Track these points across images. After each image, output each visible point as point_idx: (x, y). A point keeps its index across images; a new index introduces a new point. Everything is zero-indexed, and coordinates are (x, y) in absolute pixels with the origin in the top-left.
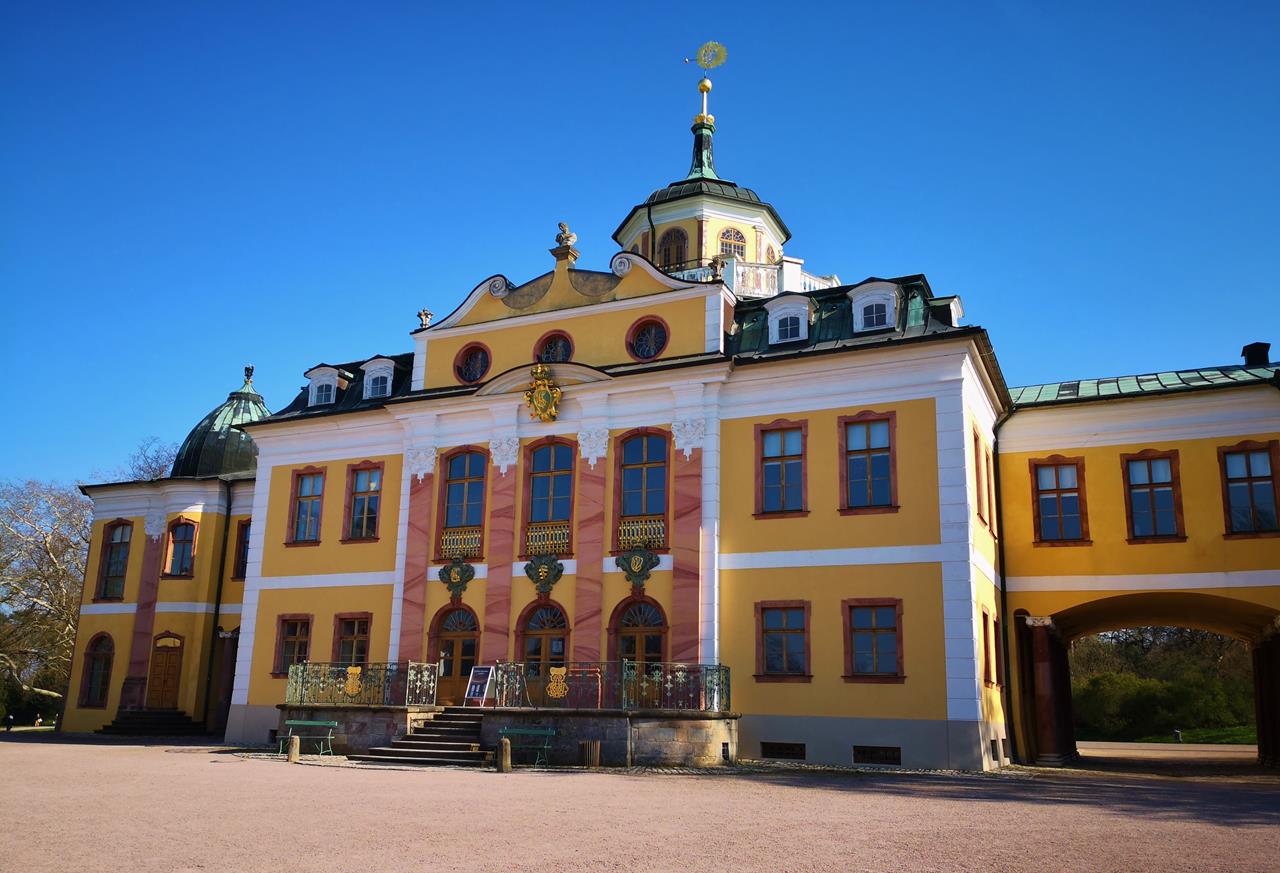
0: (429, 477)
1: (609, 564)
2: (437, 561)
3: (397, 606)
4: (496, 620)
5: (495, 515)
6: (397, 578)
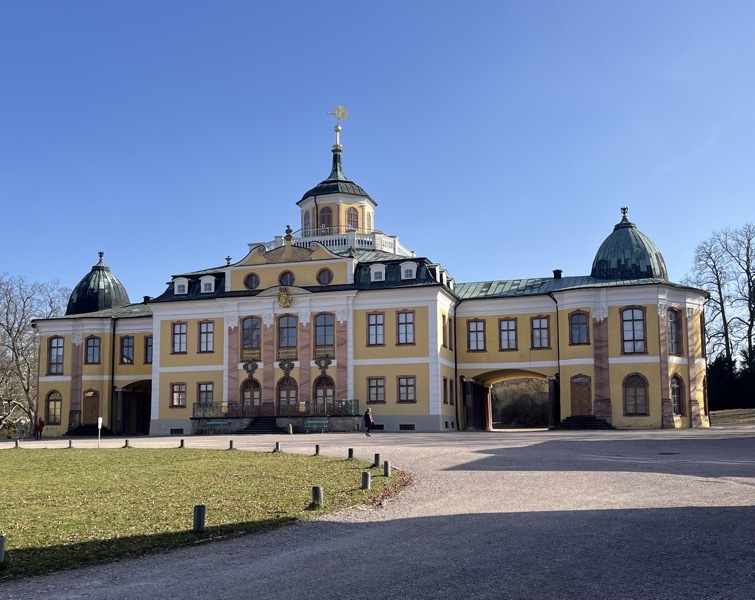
0: (236, 328)
1: (313, 363)
2: (242, 362)
3: (226, 379)
4: (268, 384)
5: (265, 344)
6: (225, 367)
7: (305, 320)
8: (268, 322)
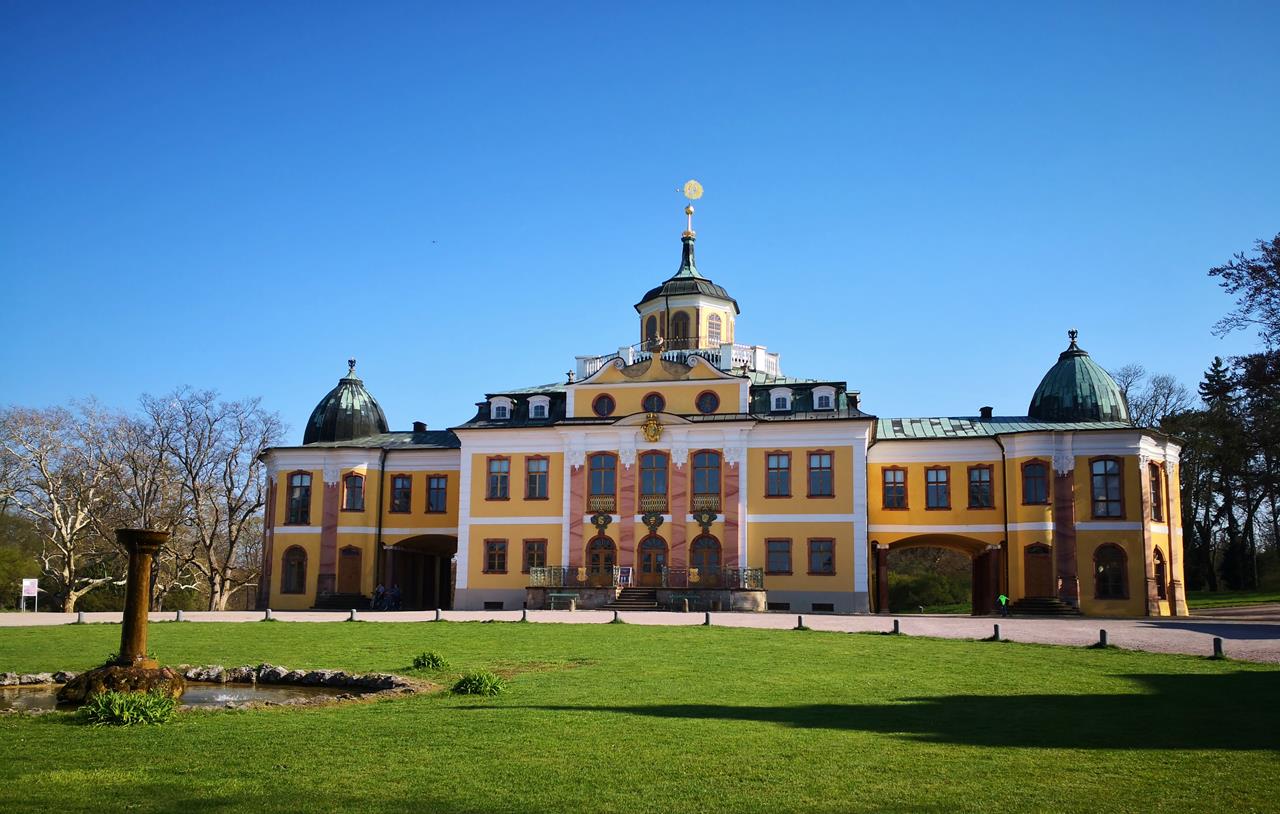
0: (581, 467)
1: (690, 518)
2: (589, 513)
3: (566, 535)
4: (626, 544)
5: (623, 490)
6: (565, 520)
7: (680, 459)
8: (628, 460)
